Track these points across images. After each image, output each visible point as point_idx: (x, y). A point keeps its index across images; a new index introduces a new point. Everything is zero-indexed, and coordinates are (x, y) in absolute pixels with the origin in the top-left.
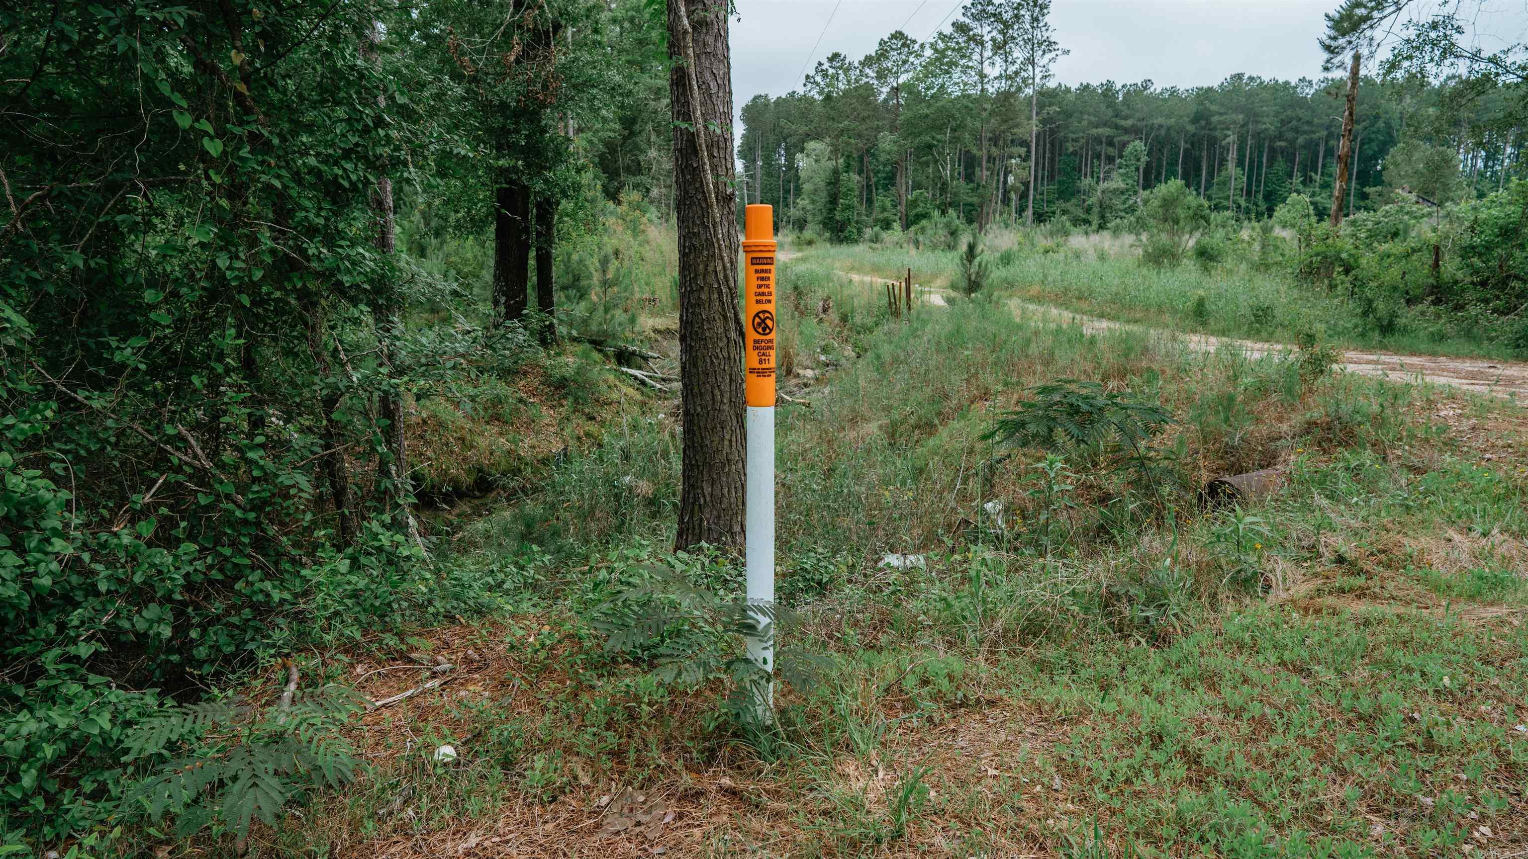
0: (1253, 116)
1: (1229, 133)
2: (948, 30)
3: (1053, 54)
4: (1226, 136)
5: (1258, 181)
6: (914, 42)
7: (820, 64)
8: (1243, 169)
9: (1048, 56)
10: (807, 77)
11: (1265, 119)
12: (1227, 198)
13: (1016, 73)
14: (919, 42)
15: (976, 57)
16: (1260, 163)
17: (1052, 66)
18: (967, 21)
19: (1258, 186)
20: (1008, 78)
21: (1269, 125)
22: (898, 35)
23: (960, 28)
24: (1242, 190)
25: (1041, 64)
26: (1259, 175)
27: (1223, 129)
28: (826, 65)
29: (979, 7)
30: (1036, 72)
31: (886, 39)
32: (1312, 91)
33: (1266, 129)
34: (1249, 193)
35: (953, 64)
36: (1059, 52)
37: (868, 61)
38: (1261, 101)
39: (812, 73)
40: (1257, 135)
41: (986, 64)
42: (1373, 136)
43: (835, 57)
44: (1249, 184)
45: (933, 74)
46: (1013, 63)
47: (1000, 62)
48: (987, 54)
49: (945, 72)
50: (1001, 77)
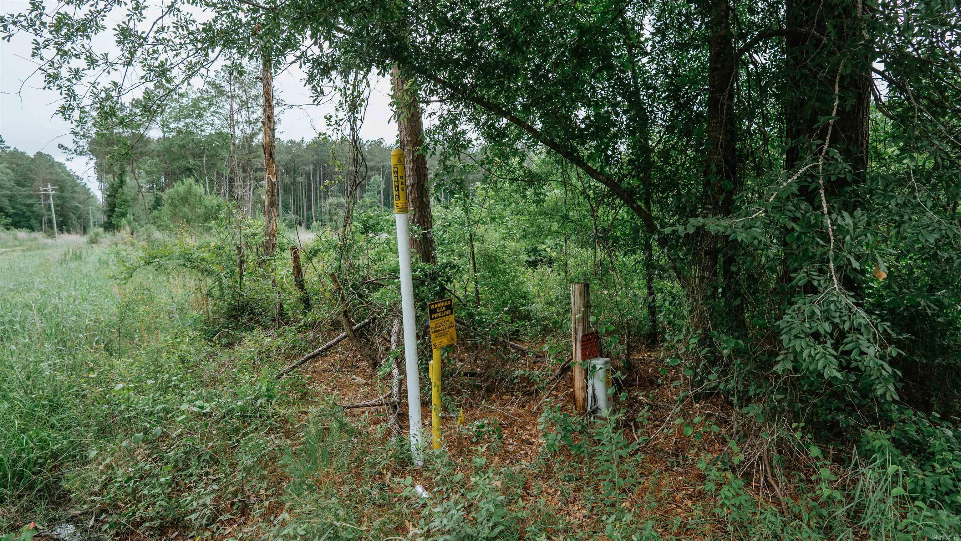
45: (189, 116)
46: (253, 112)
47: (244, 112)
48: (235, 106)
49: (200, 116)
50: (246, 122)
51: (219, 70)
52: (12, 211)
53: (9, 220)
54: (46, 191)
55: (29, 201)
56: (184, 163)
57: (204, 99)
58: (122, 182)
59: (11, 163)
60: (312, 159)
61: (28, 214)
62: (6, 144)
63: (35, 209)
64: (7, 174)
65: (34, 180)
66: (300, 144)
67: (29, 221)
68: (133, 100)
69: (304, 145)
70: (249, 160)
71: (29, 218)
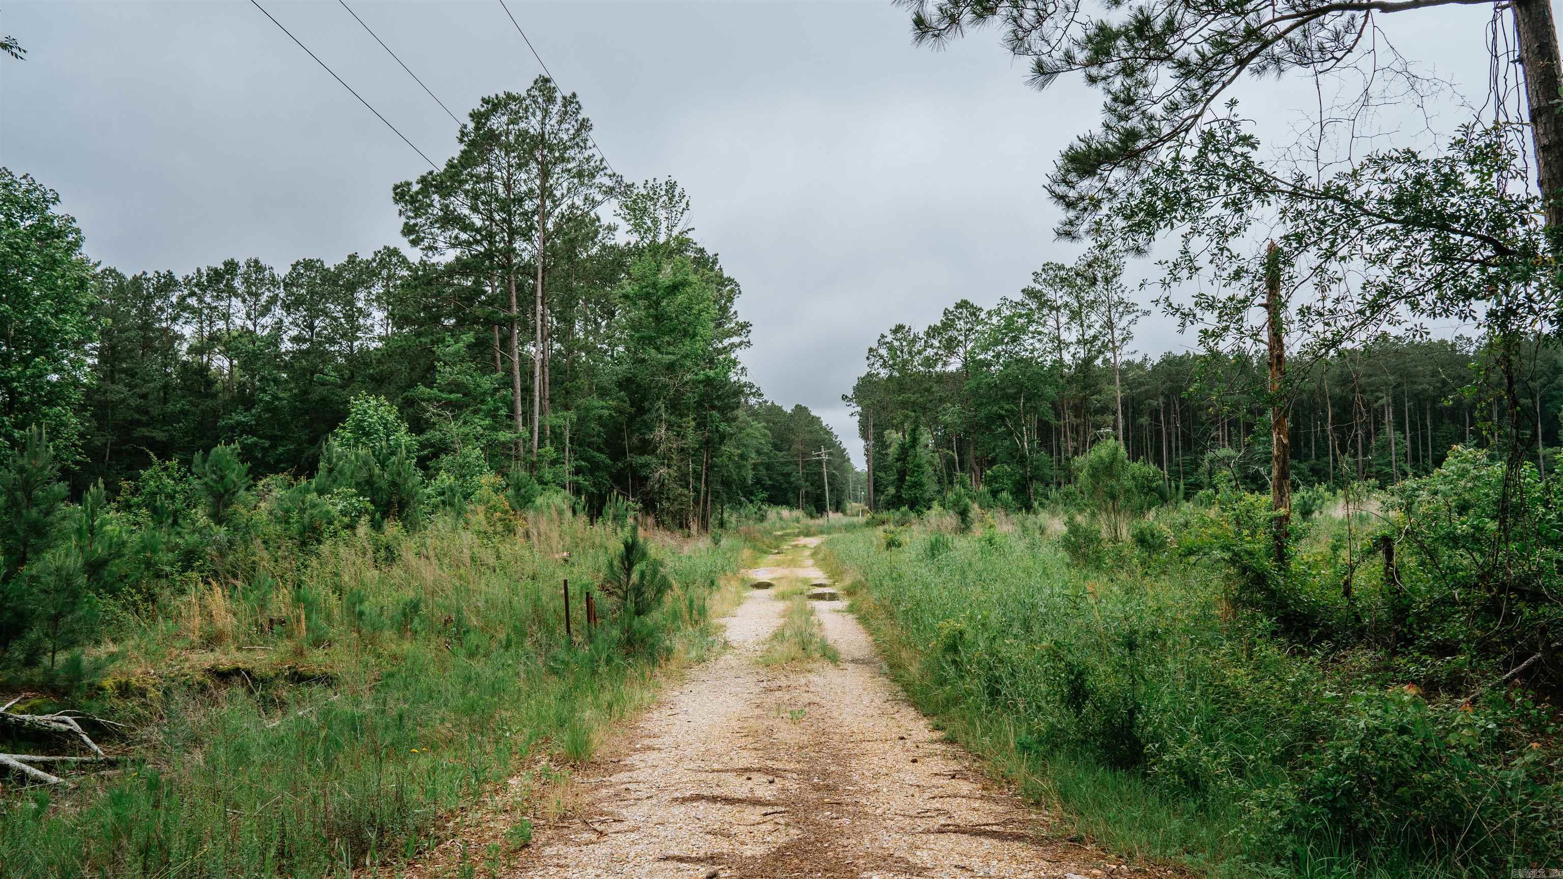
0: (1406, 375)
1: (1380, 395)
2: (1018, 297)
3: (1133, 316)
4: (1378, 399)
5: (1425, 444)
6: (981, 310)
7: (883, 336)
8: (1404, 432)
9: (1127, 318)
10: (871, 350)
11: (1421, 379)
12: (1389, 464)
13: (1095, 338)
14: (986, 310)
15: (1051, 322)
16: (1424, 426)
17: (1132, 328)
18: (1038, 287)
19: (1426, 450)
20: (1086, 342)
21: (1425, 385)
22: (964, 304)
23: (1030, 293)
24: (1406, 455)
25: (1121, 326)
26: (1424, 438)
27: (1372, 392)
28: (889, 338)
29: (1051, 272)
30: (1116, 335)
31: (951, 309)
32: (1473, 348)
33: (1424, 390)
34: (1415, 458)
35: (1023, 330)
36: (1139, 314)
37: (933, 332)
38: (1413, 360)
39: (875, 345)
40: (1416, 396)
41: (1062, 330)
42: (1555, 393)
43: (899, 328)
44: (1415, 449)
45: (1001, 342)
46: (1089, 327)
47: (1075, 327)
48: (1063, 320)
49: (1014, 339)
50: (1079, 342)
51: (1040, 271)
52: (769, 482)
53: (765, 495)
54: (819, 455)
55: (786, 469)
56: (996, 408)
57: (1021, 316)
58: (914, 441)
59: (768, 422)
60: (1162, 388)
61: (785, 485)
62: (765, 398)
63: (793, 479)
64: (765, 435)
65: (793, 441)
66: (1141, 366)
67: (786, 495)
68: (930, 327)
69: (1149, 366)
70: (1085, 398)
71: (785, 491)
